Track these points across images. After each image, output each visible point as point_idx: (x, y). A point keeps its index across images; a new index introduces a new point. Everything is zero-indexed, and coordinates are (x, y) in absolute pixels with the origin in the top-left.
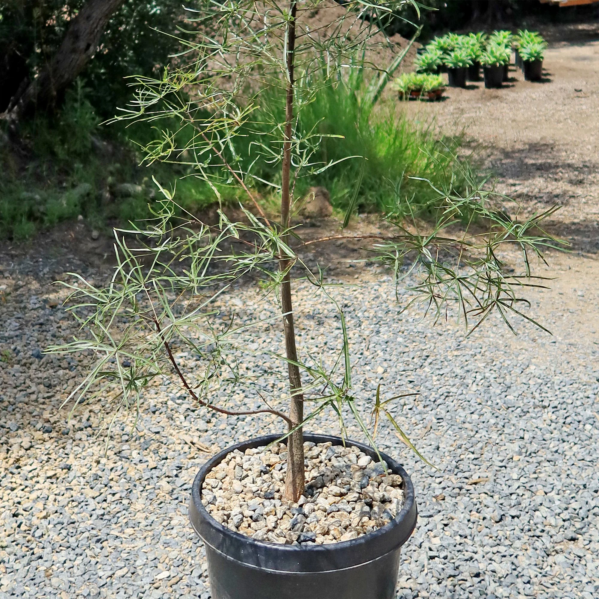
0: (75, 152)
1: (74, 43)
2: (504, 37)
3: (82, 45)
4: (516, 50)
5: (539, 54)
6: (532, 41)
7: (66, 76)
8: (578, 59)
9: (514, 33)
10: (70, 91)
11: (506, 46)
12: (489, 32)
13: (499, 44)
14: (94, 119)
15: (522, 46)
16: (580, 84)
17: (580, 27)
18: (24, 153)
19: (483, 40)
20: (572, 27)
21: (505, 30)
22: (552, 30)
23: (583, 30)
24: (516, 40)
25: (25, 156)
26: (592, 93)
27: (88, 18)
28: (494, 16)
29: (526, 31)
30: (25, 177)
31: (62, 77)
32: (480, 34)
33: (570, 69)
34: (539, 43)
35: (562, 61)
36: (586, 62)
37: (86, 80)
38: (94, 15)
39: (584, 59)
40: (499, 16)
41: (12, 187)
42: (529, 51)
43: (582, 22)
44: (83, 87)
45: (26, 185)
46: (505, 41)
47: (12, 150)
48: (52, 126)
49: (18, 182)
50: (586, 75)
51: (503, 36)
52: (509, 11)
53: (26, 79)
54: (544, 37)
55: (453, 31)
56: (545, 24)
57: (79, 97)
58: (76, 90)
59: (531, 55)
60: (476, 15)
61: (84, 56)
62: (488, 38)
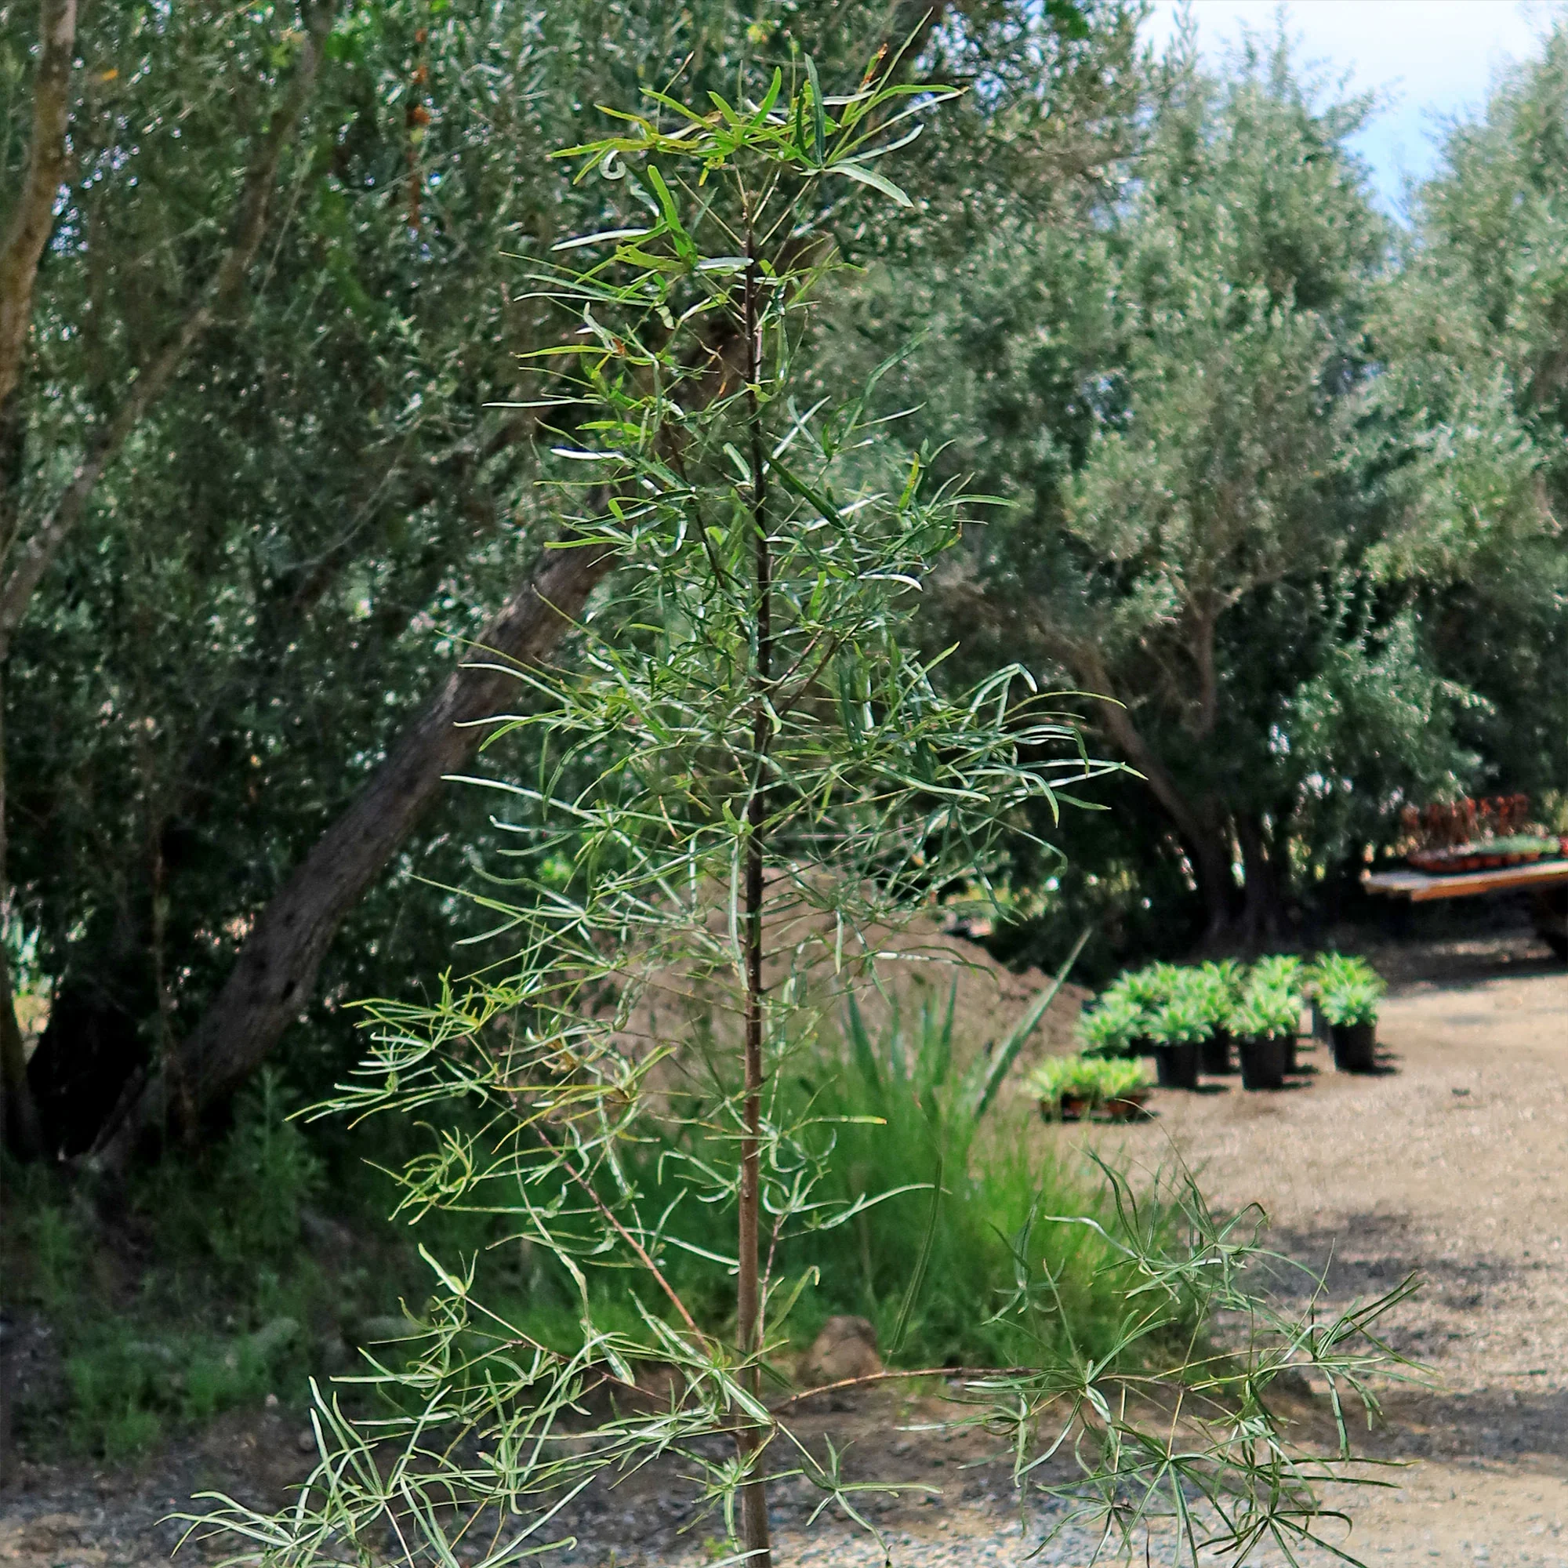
0: (261, 1244)
1: (254, 981)
2: (1286, 971)
3: (275, 984)
4: (1313, 1002)
5: (1366, 1008)
6: (1350, 978)
7: (237, 1060)
8: (1456, 1021)
9: (1308, 960)
10: (247, 1098)
11: (1291, 992)
12: (1250, 960)
13: (1274, 987)
14: (304, 1164)
15: (1327, 991)
16: (1463, 1077)
17: (1462, 949)
18: (133, 1248)
19: (1235, 978)
20: (1441, 949)
21: (1286, 954)
22: (1394, 954)
23: (1468, 956)
24: (1315, 978)
25: (138, 1257)
26: (1494, 1097)
27: (289, 919)
28: (1261, 926)
29: (1336, 957)
30: (135, 1308)
31: (227, 1062)
32: (1228, 965)
33: (1442, 1045)
34: (1367, 983)
35: (1420, 1026)
36: (1477, 1028)
37: (282, 1071)
38: (305, 913)
39: (1472, 1020)
40: (1272, 925)
41: (105, 1330)
42: (1344, 1002)
43: (1465, 936)
44: (278, 1088)
45: (141, 1325)
46: (1288, 980)
47: (106, 1242)
48: (203, 1183)
49: (119, 1318)
50: (1478, 1055)
51: (1282, 968)
52: (1294, 913)
53: (138, 1072)
54: (1377, 970)
55: (1166, 959)
56: (1379, 942)
57: (267, 1112)
58: (260, 1097)
59: (1348, 1011)
60: (1217, 925)
61: (278, 1012)
62: (1246, 975)
